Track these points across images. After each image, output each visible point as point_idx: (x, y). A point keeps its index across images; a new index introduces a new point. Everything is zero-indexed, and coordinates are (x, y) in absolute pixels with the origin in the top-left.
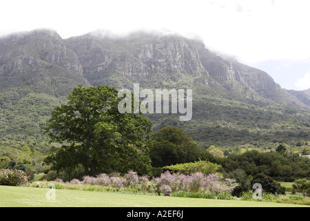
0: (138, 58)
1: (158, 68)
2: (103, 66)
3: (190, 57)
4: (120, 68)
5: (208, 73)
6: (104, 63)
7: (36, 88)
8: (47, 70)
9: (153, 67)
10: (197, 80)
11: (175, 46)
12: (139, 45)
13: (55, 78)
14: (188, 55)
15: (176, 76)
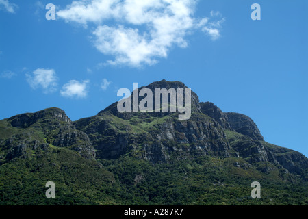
0: (157, 139)
1: (181, 150)
2: (117, 149)
3: (216, 137)
4: (137, 151)
5: (238, 153)
6: (118, 146)
7: (43, 175)
8: (55, 155)
9: (175, 149)
10: (226, 162)
11: (198, 125)
12: (158, 125)
13: (64, 163)
14: (214, 134)
15: (202, 158)
